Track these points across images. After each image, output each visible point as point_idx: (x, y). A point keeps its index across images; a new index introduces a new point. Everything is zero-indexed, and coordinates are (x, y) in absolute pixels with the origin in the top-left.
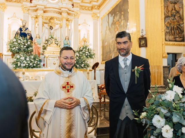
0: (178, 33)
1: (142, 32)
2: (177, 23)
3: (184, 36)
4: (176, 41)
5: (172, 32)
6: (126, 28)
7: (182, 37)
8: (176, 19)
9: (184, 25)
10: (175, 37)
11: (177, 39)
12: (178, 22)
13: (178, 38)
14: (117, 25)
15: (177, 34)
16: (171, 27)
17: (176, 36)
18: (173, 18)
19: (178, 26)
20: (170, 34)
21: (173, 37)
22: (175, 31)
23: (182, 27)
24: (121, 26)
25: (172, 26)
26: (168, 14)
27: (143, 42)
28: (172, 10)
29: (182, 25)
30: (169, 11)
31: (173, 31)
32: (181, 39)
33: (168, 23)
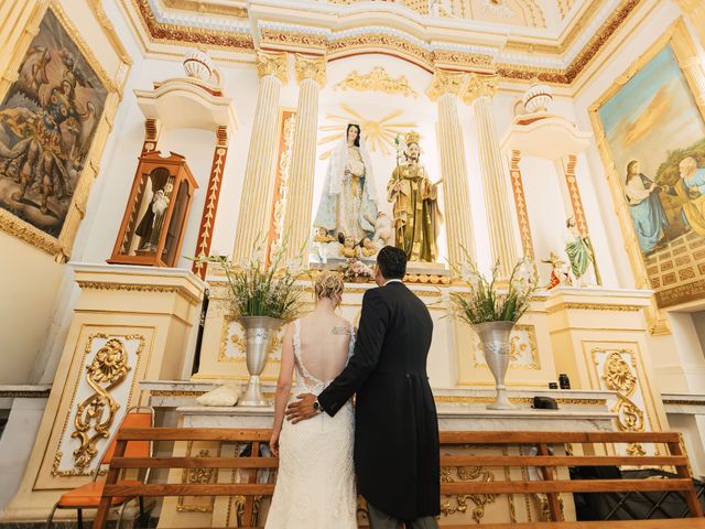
0: (46, 190)
2: (58, 149)
3: (65, 213)
4: (22, 215)
5: (21, 167)
7: (55, 216)
8: (59, 130)
9: (79, 176)
10: (26, 197)
11: (33, 211)
12: (65, 150)
13: (38, 207)
15: (42, 192)
16: (28, 146)
17: (35, 196)
18: (50, 120)
19: (58, 161)
20: (11, 170)
21: (16, 190)
22: (38, 175)
23: (69, 178)
25: (33, 147)
26: (34, 85)
28: (57, 88)
29: (74, 172)
30: (45, 81)
31: (27, 168)
32: (49, 219)
33: (21, 120)
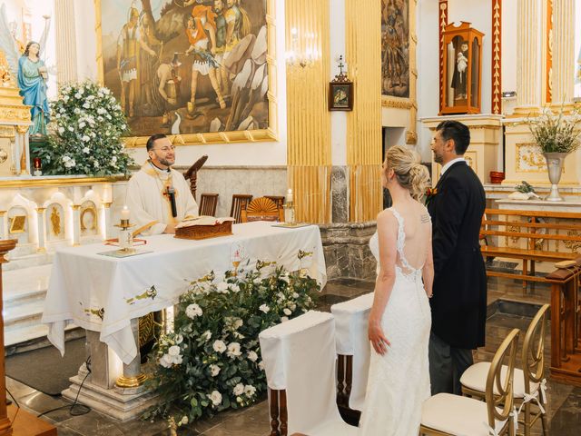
0: (399, 72)
1: (341, 66)
2: (398, 43)
5: (388, 68)
6: (251, 36)
8: (395, 31)
9: (408, 51)
10: (394, 83)
12: (400, 41)
13: (398, 85)
14: (203, 20)
15: (398, 75)
18: (391, 28)
19: (399, 51)
20: (386, 73)
21: (390, 82)
22: (394, 65)
23: (405, 56)
24: (226, 25)
25: (389, 52)
27: (343, 95)
31: (390, 66)
